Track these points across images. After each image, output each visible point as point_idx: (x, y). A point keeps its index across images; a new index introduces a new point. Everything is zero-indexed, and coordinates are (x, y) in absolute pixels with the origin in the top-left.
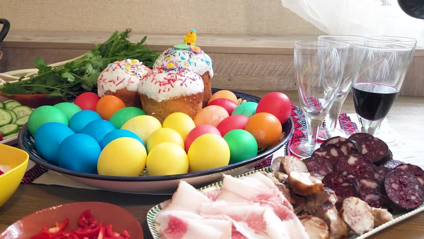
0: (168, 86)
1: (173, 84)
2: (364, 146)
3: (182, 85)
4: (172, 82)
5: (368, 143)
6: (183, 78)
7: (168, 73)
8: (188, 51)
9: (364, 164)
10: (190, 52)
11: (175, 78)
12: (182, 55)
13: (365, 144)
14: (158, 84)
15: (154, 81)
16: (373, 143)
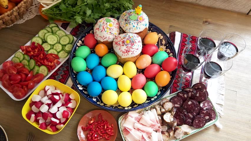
0: (126, 54)
1: (128, 53)
2: (198, 93)
3: (132, 54)
4: (128, 52)
5: (200, 92)
6: (133, 50)
7: (126, 46)
8: (136, 21)
9: (193, 106)
10: (138, 21)
11: (129, 50)
12: (134, 24)
13: (199, 92)
14: (122, 52)
15: (120, 50)
16: (202, 93)
